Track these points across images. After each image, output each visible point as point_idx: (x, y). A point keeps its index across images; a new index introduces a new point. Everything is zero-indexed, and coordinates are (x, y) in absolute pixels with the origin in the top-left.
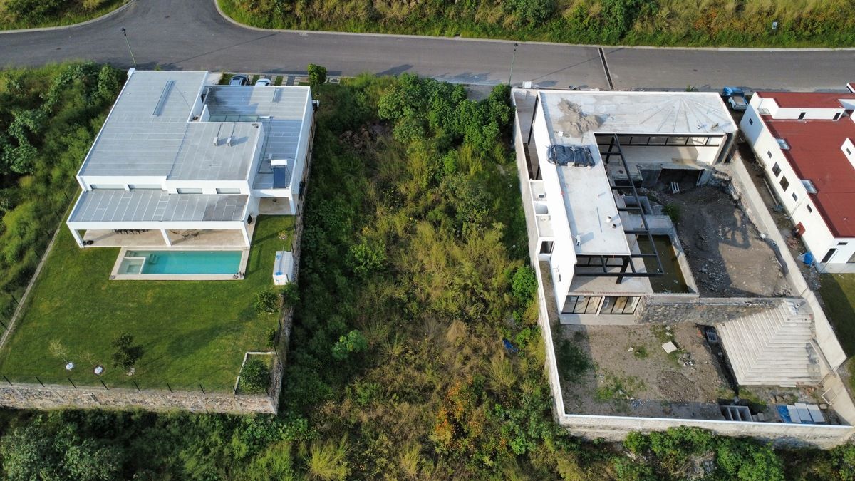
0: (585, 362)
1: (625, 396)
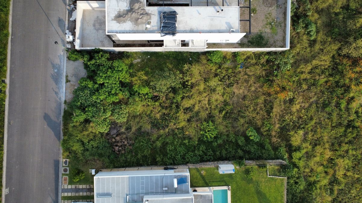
0: (259, 35)
1: (274, 22)
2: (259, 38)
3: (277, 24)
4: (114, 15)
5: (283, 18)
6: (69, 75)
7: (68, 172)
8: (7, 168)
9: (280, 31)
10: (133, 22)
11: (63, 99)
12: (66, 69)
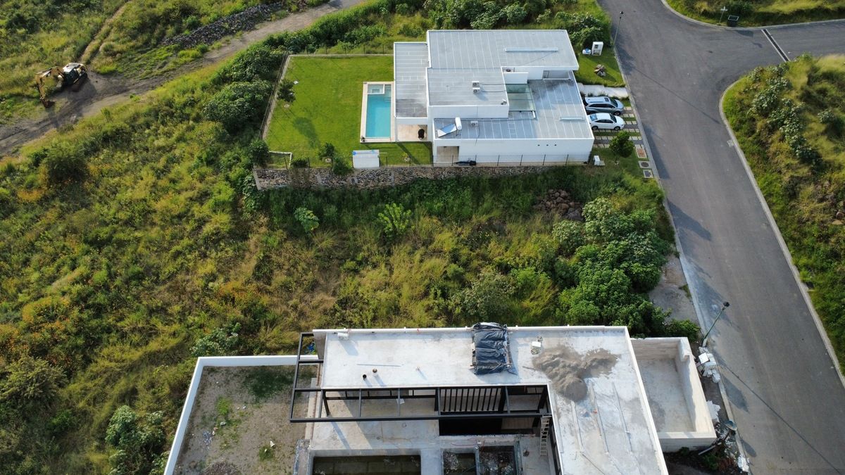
0: (263, 396)
1: (218, 426)
2: (264, 389)
3: (212, 423)
4: (617, 365)
5: (191, 437)
6: (685, 299)
7: (640, 162)
8: (744, 169)
9: (209, 406)
10: (571, 352)
11: (683, 259)
12: (695, 309)
